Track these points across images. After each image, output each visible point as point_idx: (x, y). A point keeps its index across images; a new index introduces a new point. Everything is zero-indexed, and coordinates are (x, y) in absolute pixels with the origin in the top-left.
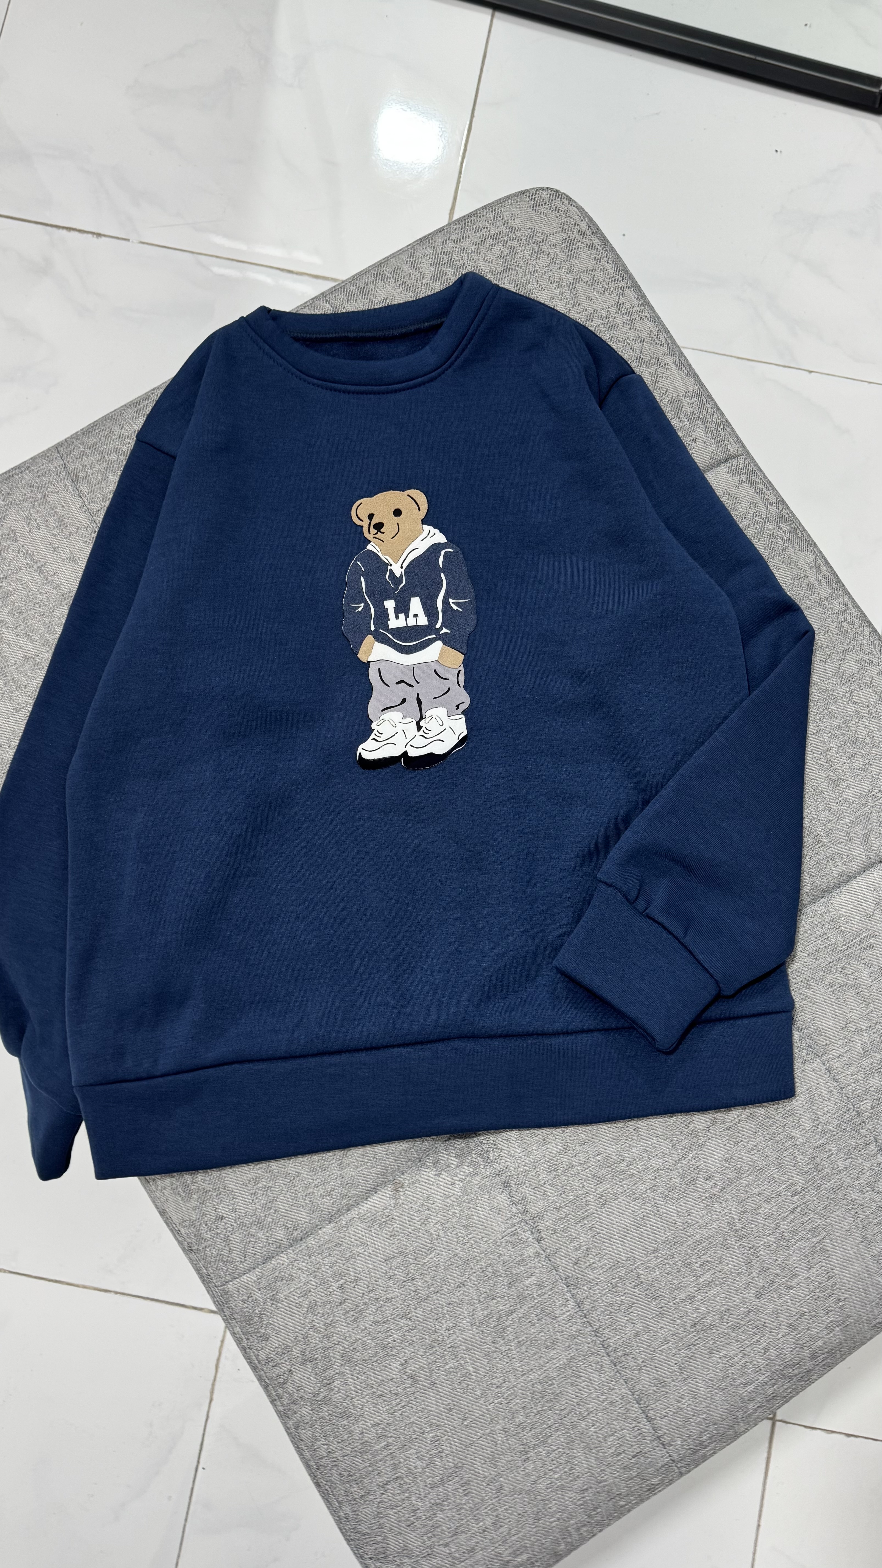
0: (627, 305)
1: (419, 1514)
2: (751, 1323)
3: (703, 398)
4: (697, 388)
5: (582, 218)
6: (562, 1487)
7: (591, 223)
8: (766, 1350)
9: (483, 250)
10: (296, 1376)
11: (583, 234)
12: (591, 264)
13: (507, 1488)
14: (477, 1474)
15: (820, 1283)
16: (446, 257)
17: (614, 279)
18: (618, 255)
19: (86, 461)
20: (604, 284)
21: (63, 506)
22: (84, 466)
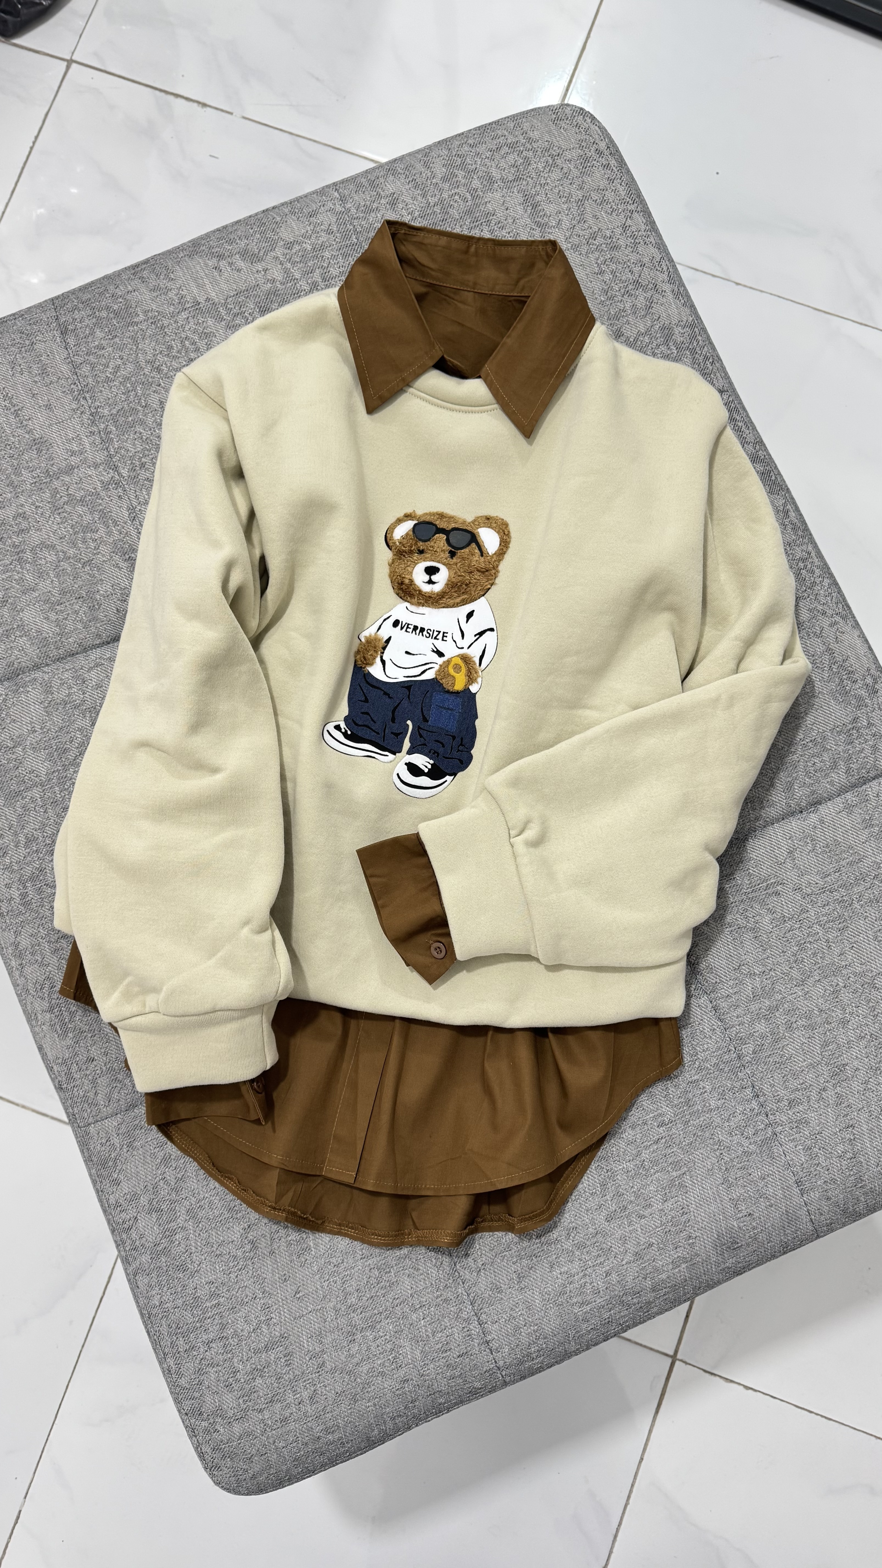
0: (634, 229)
1: (238, 1376)
2: (597, 1244)
3: (696, 329)
4: (691, 319)
5: (602, 137)
6: (382, 1374)
7: (611, 143)
8: (608, 1274)
9: (497, 156)
10: (141, 1224)
11: (600, 153)
12: (603, 183)
13: (329, 1366)
14: (301, 1346)
15: (673, 1217)
16: (459, 160)
17: (625, 200)
18: (633, 179)
19: (77, 315)
20: (613, 204)
21: (48, 355)
22: (74, 319)
